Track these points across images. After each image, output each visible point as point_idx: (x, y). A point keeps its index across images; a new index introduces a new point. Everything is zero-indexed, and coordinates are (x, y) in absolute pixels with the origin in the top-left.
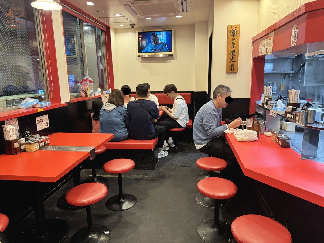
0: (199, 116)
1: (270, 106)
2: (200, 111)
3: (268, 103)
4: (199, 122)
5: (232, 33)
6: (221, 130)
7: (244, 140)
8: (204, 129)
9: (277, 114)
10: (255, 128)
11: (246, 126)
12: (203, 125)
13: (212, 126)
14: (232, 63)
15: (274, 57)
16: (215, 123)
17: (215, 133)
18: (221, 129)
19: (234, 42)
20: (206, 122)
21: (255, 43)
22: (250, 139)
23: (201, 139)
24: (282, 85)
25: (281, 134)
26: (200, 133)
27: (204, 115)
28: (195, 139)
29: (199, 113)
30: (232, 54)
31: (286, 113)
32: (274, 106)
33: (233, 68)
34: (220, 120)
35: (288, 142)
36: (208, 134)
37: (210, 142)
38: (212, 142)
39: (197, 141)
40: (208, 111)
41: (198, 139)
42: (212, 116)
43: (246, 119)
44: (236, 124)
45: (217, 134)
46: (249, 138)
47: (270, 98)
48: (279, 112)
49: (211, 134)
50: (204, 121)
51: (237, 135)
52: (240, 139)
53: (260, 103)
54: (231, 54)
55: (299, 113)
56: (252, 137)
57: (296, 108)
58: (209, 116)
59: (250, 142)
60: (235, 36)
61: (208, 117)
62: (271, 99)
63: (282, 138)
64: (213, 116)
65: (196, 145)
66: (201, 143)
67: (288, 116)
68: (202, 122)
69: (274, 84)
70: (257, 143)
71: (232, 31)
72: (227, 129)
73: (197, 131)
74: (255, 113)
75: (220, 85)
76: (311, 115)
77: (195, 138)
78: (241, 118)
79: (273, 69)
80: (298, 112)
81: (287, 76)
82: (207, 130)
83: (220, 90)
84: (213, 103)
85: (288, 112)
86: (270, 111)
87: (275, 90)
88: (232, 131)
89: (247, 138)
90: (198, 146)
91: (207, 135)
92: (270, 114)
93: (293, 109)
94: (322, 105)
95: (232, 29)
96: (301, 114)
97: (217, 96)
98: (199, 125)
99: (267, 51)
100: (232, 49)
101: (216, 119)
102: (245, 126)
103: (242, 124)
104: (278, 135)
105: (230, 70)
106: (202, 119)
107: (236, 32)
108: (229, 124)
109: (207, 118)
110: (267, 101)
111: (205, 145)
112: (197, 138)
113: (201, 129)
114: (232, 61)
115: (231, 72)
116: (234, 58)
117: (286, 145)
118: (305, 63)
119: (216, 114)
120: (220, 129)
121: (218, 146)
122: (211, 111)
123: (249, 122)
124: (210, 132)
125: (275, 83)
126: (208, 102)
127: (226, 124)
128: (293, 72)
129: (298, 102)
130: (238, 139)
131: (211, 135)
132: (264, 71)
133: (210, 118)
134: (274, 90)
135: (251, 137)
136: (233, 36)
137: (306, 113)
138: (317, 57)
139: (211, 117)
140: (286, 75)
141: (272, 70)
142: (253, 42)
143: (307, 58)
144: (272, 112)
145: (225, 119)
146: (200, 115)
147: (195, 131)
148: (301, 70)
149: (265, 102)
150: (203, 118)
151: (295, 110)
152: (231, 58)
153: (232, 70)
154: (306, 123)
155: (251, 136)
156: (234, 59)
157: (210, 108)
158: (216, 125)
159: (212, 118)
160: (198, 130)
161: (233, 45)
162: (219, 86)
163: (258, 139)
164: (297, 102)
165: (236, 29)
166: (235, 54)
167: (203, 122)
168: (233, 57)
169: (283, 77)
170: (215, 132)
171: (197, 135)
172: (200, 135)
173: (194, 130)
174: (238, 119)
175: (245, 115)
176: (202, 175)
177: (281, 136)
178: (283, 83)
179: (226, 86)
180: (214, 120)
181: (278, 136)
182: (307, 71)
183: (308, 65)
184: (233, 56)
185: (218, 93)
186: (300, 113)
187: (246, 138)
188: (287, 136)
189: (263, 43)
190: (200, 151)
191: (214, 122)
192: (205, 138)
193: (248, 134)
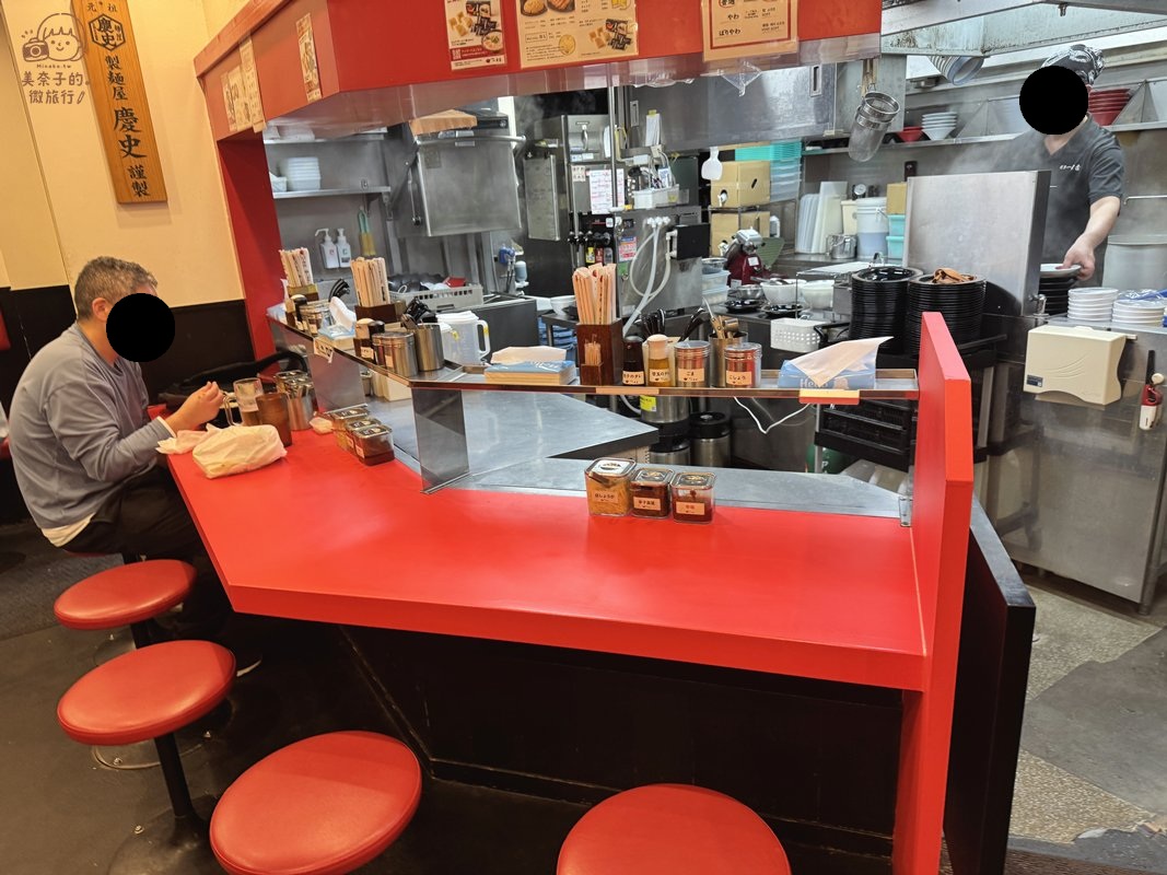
0: (23, 404)
1: (311, 322)
2: (25, 382)
3: (302, 311)
4: (34, 431)
5: (100, 34)
6: (143, 447)
7: (232, 470)
8: (63, 456)
9: (336, 350)
10: (272, 413)
11: (242, 410)
12: (53, 443)
13: (100, 435)
14: (135, 162)
15: (316, 138)
16: (111, 422)
17: (118, 465)
18: (142, 442)
19: (115, 71)
20: (64, 424)
21: (209, 78)
22: (255, 461)
23: (61, 503)
24: (364, 237)
25: (363, 417)
26: (52, 475)
27: (49, 397)
28: (34, 512)
29: (24, 389)
30: (124, 126)
31: (358, 343)
32: (324, 320)
33: (140, 181)
34: (136, 403)
35: (386, 443)
36: (90, 475)
37: (109, 503)
38: (117, 504)
39: (45, 513)
40: (63, 378)
41: (47, 506)
42: (87, 397)
43: (235, 385)
44: (198, 407)
45: (130, 466)
46: (253, 458)
47: (311, 291)
48: (339, 341)
49: (100, 470)
50: (54, 424)
51: (203, 454)
52: (218, 469)
53: (280, 312)
54: (120, 126)
55: (389, 342)
56: (263, 449)
57: (381, 323)
58: (74, 399)
59: (258, 469)
60: (115, 46)
61: (70, 401)
62: (314, 297)
63: (362, 432)
64: (93, 397)
65: (47, 533)
66: (64, 518)
67: (364, 354)
68: (48, 429)
69: (338, 234)
70: (285, 469)
71: (97, 24)
72: (167, 436)
73: (35, 470)
74: (275, 352)
75: (100, 258)
76: (426, 341)
77: (35, 503)
78: (215, 383)
79: (321, 181)
80: (387, 340)
81: (374, 203)
82: (79, 459)
83: (102, 278)
84: (85, 338)
85: (363, 340)
86: (312, 340)
87: (345, 256)
88: (188, 440)
89: (243, 460)
90: (58, 536)
91: (89, 481)
92: (316, 352)
93: (373, 330)
94: (496, 293)
95: (96, 15)
96: (397, 342)
97: (95, 309)
98: (37, 443)
99: (248, 117)
100: (119, 105)
101: (109, 406)
102: (236, 411)
103: (223, 407)
104: (352, 425)
105: (134, 192)
106: (44, 416)
107: (117, 28)
108: (175, 416)
109: (65, 408)
110: (299, 303)
111: (87, 521)
112: (43, 501)
113: (49, 458)
114: (129, 153)
115: (137, 199)
116: (137, 142)
117: (379, 453)
118: (416, 158)
119: (106, 384)
120: (137, 441)
121: (144, 511)
122: (78, 375)
123: (247, 394)
124: (93, 463)
125: (341, 231)
126: (58, 335)
127: (159, 418)
128: (389, 189)
129: (389, 302)
130: (211, 472)
131: (104, 477)
132: (270, 191)
133: (79, 404)
134: (342, 256)
135: (258, 452)
136: (108, 46)
137: (412, 339)
138: (446, 138)
139: (86, 401)
140: (373, 199)
141: (318, 184)
142: (202, 77)
143: (419, 143)
144: (321, 344)
145: (161, 395)
146: (28, 397)
147: (21, 472)
148: (410, 182)
149: (294, 309)
150: (44, 411)
151: (381, 329)
152: (122, 143)
153: (140, 189)
154: (420, 372)
155: (258, 448)
156: (136, 144)
157: (69, 364)
158: (115, 429)
159: (90, 402)
160: (39, 468)
161: (116, 85)
162: (94, 262)
163: (284, 452)
164: (385, 303)
165: (112, 15)
166: (137, 126)
167: (49, 426)
168: (129, 137)
169: (362, 208)
170: (119, 459)
171: (38, 491)
172: (54, 486)
173: (19, 468)
174: (204, 388)
175: (239, 364)
176: (116, 640)
177: (362, 425)
178: (368, 230)
179: (128, 259)
180: (99, 410)
181: (351, 428)
182: (426, 185)
183: (428, 165)
184: (130, 133)
185: (94, 294)
186: (392, 340)
187: (241, 460)
188: (379, 423)
189: (232, 84)
190: (74, 551)
191: (104, 421)
192: (81, 493)
193: (244, 444)
